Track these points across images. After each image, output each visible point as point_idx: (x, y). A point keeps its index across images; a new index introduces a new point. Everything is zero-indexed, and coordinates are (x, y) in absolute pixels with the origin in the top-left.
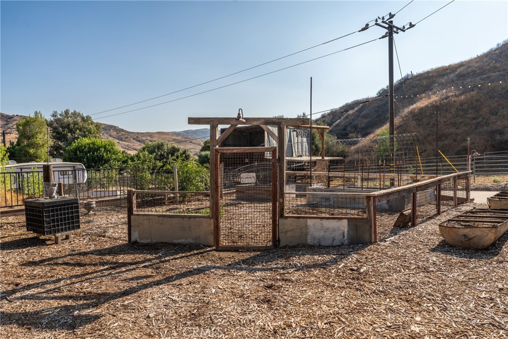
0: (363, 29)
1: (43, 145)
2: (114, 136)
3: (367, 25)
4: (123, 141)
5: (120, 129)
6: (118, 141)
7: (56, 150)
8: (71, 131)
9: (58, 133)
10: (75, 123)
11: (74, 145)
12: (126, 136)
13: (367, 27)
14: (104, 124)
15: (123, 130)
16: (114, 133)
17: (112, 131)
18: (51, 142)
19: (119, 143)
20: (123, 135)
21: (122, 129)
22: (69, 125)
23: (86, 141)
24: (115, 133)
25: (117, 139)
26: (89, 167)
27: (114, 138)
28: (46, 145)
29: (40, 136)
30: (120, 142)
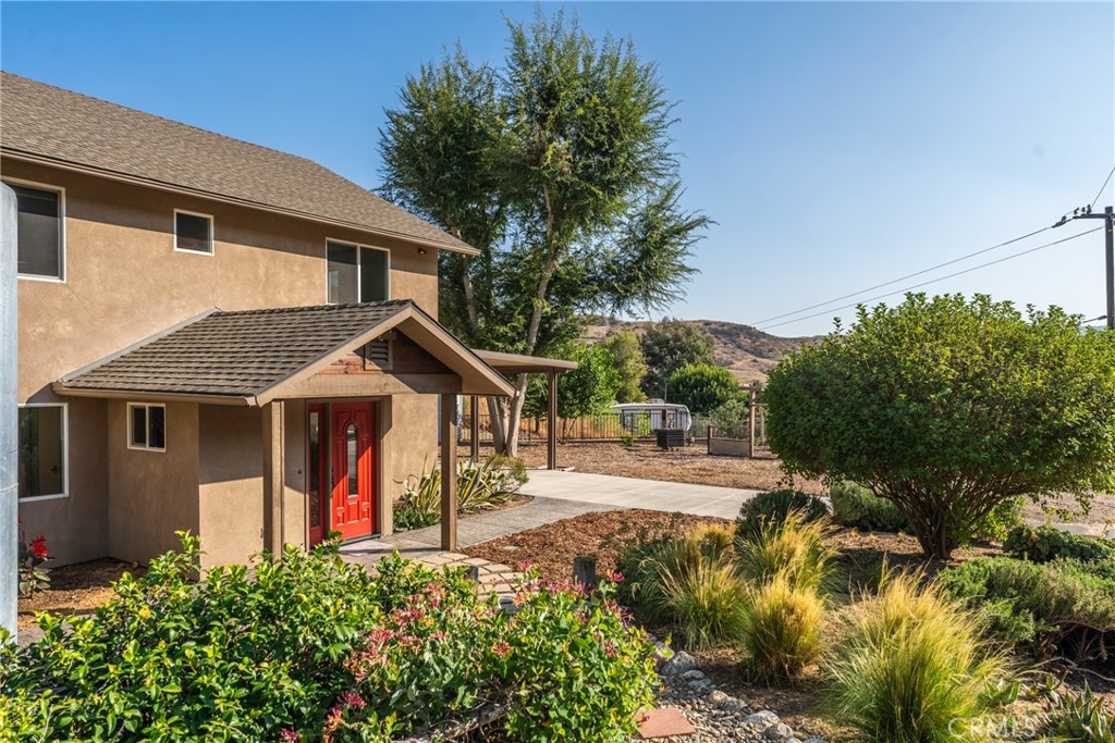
0: (1058, 225)
1: (634, 375)
2: (748, 348)
3: (1064, 218)
4: (763, 357)
5: (759, 332)
6: (754, 357)
7: (649, 382)
8: (672, 352)
9: (653, 355)
10: (677, 338)
11: (676, 375)
12: (771, 347)
13: (1063, 221)
14: (728, 324)
15: (764, 335)
16: (746, 342)
17: (742, 337)
18: (644, 370)
19: (755, 361)
20: (763, 344)
21: (763, 333)
22: (668, 342)
23: (690, 369)
24: (749, 341)
25: (752, 353)
26: (694, 410)
27: (747, 351)
28: (638, 376)
29: (631, 362)
30: (758, 359)
